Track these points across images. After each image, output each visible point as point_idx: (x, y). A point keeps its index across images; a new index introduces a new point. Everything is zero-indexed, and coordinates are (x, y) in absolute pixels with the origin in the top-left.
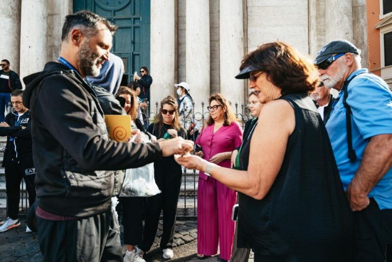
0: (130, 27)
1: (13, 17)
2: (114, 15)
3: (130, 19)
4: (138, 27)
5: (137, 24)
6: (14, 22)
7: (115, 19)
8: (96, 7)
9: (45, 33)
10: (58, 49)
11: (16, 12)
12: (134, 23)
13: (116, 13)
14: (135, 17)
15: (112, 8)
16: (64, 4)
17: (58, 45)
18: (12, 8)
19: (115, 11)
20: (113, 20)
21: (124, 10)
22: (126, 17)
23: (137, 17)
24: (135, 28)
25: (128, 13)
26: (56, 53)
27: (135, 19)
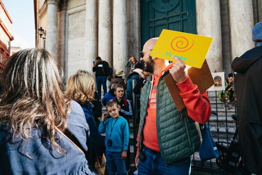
0: (180, 21)
1: (108, 27)
2: (168, 15)
3: (179, 15)
4: (186, 20)
5: (185, 18)
6: (109, 30)
7: (168, 18)
8: (155, 11)
9: (126, 34)
10: (133, 43)
11: (110, 24)
12: (182, 17)
13: (169, 13)
14: (183, 13)
15: (166, 10)
16: (135, 14)
17: (133, 41)
18: (108, 22)
19: (168, 12)
20: (167, 18)
21: (174, 10)
22: (177, 14)
23: (185, 13)
24: (183, 21)
25: (178, 11)
26: (131, 45)
27: (183, 15)
